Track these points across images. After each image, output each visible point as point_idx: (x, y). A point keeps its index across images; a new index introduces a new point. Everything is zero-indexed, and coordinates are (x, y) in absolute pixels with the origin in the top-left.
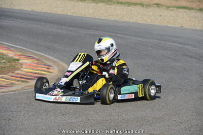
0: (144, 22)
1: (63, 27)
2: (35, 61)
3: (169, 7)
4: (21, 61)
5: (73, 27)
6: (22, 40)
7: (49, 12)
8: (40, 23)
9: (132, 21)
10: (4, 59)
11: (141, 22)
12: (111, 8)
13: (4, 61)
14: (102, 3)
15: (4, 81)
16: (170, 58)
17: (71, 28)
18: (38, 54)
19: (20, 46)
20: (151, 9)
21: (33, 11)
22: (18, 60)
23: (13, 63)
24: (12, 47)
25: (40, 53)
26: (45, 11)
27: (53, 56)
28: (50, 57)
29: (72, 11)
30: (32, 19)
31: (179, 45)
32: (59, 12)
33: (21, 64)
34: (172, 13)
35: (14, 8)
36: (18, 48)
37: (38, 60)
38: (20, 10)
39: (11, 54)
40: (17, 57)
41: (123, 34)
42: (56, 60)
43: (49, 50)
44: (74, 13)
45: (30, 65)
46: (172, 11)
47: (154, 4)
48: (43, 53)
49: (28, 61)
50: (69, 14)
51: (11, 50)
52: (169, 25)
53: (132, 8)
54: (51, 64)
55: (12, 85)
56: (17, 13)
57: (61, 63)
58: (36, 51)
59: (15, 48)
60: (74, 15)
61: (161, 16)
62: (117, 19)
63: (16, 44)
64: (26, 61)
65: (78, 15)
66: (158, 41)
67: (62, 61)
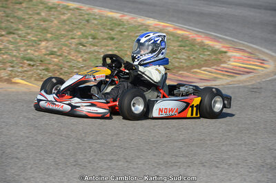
2: (246, 54)
4: (229, 54)
6: (233, 30)
10: (209, 51)
13: (209, 53)
15: (206, 74)
18: (252, 47)
23: (219, 56)
24: (220, 38)
25: (254, 46)
27: (271, 50)
28: (267, 51)
33: (229, 57)
37: (251, 53)
39: (218, 46)
40: (224, 49)
45: (239, 58)
48: (257, 45)
49: (238, 54)
51: (218, 42)
54: (266, 58)
55: (215, 79)
64: (235, 54)
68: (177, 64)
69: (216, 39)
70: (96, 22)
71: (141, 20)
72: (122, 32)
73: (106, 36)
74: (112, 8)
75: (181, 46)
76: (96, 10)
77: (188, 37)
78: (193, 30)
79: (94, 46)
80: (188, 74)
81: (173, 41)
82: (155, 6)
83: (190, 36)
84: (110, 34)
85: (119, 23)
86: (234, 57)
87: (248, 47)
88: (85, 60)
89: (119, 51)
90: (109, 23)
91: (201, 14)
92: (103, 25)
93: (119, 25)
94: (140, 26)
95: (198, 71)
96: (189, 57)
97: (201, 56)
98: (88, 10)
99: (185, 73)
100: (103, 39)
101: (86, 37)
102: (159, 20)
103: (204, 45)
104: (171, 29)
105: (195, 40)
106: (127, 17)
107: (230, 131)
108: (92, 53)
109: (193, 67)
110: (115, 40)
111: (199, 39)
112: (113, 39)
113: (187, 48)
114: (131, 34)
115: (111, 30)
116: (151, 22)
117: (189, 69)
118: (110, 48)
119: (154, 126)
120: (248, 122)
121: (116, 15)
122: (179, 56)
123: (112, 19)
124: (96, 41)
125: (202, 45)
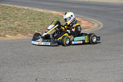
1: (102, 7)
2: (88, 22)
4: (82, 22)
5: (106, 7)
17: (105, 8)
24: (78, 16)
27: (96, 20)
28: (94, 20)
33: (82, 23)
37: (89, 21)
40: (80, 20)
42: (97, 21)
43: (94, 17)
45: (85, 23)
48: (91, 18)
50: (105, 2)
51: (78, 18)
54: (94, 23)
57: (99, 22)
59: (79, 17)
60: (108, 2)
64: (84, 22)
65: (110, 2)
67: (100, 21)
70: (34, 13)
71: (50, 12)
72: (44, 16)
73: (38, 18)
74: (40, 8)
76: (34, 9)
79: (34, 22)
82: (55, 6)
84: (39, 17)
85: (42, 13)
86: (84, 23)
87: (88, 19)
88: (31, 27)
89: (43, 23)
90: (39, 13)
92: (37, 14)
93: (43, 14)
94: (50, 14)
98: (31, 9)
100: (37, 19)
101: (31, 19)
102: (57, 11)
104: (61, 14)
106: (45, 11)
107: (83, 49)
108: (34, 24)
110: (41, 20)
112: (41, 19)
114: (47, 17)
115: (40, 16)
116: (54, 12)
118: (40, 22)
119: (56, 49)
121: (42, 10)
123: (40, 12)
124: (35, 20)
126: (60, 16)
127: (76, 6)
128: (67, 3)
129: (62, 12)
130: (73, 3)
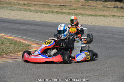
0: (104, 25)
3: (120, 17)
6: (33, 36)
7: (50, 21)
8: (44, 27)
9: (96, 25)
10: (23, 45)
11: (102, 25)
12: (85, 18)
14: (81, 16)
16: (114, 43)
19: (32, 38)
20: (109, 18)
21: (40, 21)
22: (31, 45)
23: (28, 47)
24: (28, 39)
26: (47, 21)
29: (63, 20)
30: (40, 25)
31: (121, 37)
32: (56, 21)
33: (32, 47)
34: (121, 20)
35: (30, 20)
36: (31, 40)
38: (33, 20)
39: (27, 43)
40: (30, 44)
41: (90, 31)
44: (64, 21)
46: (121, 19)
47: (111, 16)
51: (27, 41)
52: (117, 26)
53: (98, 18)
56: (32, 22)
58: (41, 41)
59: (29, 39)
61: (114, 22)
62: (88, 24)
63: (30, 38)
64: (35, 46)
66: (109, 35)
68: (9, 51)
69: (26, 40)
75: (10, 43)
77: (14, 40)
78: (16, 37)
80: (14, 55)
81: (7, 41)
83: (14, 39)
87: (40, 42)
91: (19, 29)
95: (19, 53)
96: (14, 48)
97: (20, 47)
99: (13, 55)
103: (21, 43)
104: (5, 37)
105: (17, 40)
109: (16, 52)
111: (18, 40)
113: (13, 44)
117: (14, 53)
120: (41, 73)
122: (10, 48)
125: (20, 43)
126: (4, 38)
127: (25, 27)
128: (14, 23)
129: (6, 33)
130: (21, 23)
